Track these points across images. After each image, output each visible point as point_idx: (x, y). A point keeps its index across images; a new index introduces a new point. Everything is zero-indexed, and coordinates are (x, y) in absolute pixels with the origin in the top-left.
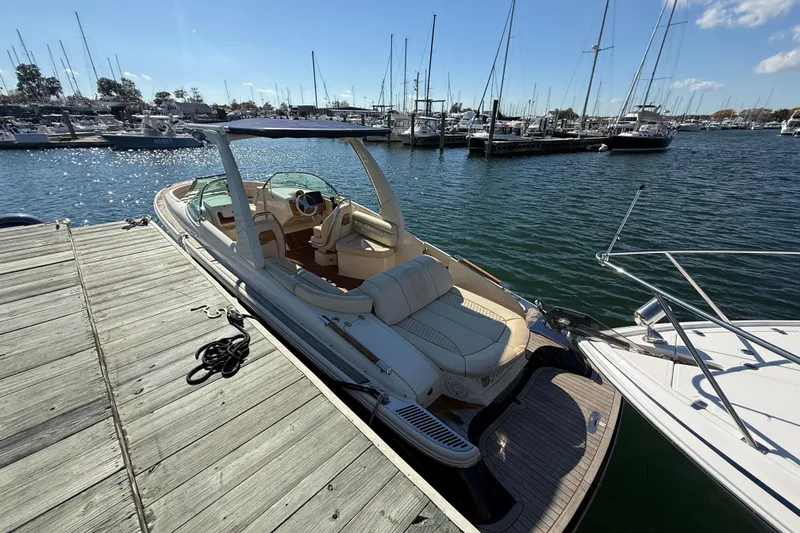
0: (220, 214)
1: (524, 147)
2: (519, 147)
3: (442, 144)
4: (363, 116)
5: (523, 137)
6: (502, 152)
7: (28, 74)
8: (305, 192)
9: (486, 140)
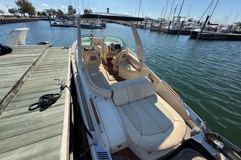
0: (85, 48)
1: (216, 36)
2: (214, 36)
3: (179, 33)
4: (152, 21)
5: (218, 32)
6: (205, 38)
7: (70, 8)
8: (115, 44)
9: (199, 32)
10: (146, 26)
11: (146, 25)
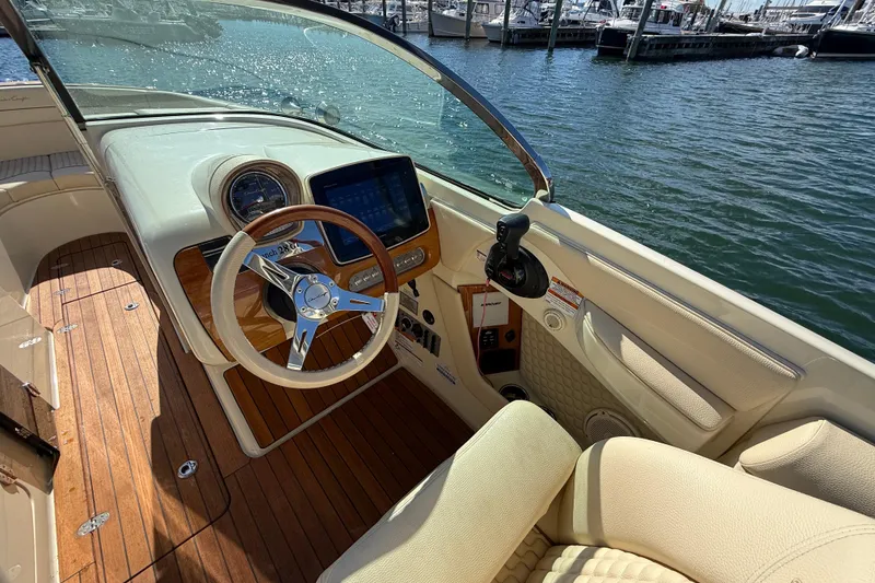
1: (687, 46)
2: (680, 46)
3: (552, 41)
6: (653, 53)
9: (632, 32)
10: (404, 20)
11: (404, 15)
